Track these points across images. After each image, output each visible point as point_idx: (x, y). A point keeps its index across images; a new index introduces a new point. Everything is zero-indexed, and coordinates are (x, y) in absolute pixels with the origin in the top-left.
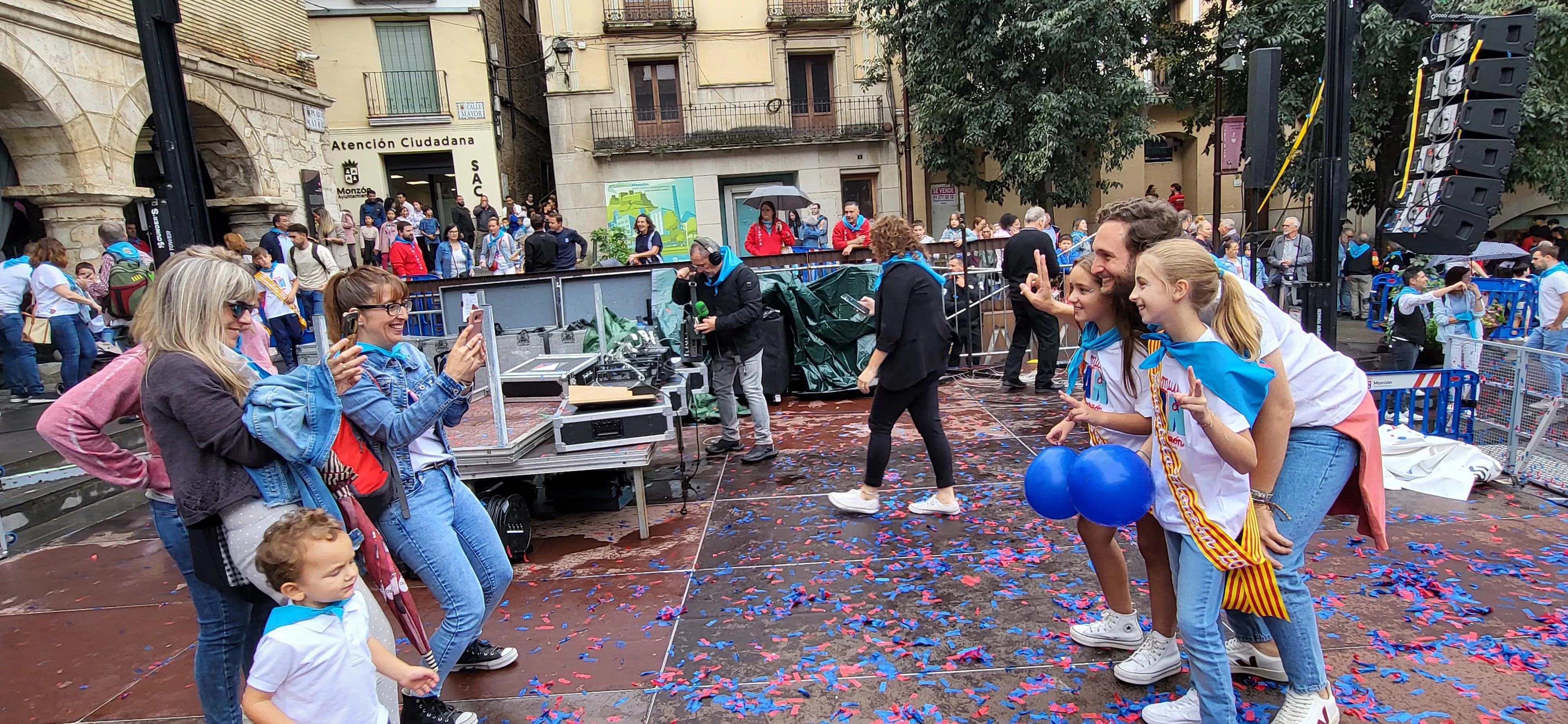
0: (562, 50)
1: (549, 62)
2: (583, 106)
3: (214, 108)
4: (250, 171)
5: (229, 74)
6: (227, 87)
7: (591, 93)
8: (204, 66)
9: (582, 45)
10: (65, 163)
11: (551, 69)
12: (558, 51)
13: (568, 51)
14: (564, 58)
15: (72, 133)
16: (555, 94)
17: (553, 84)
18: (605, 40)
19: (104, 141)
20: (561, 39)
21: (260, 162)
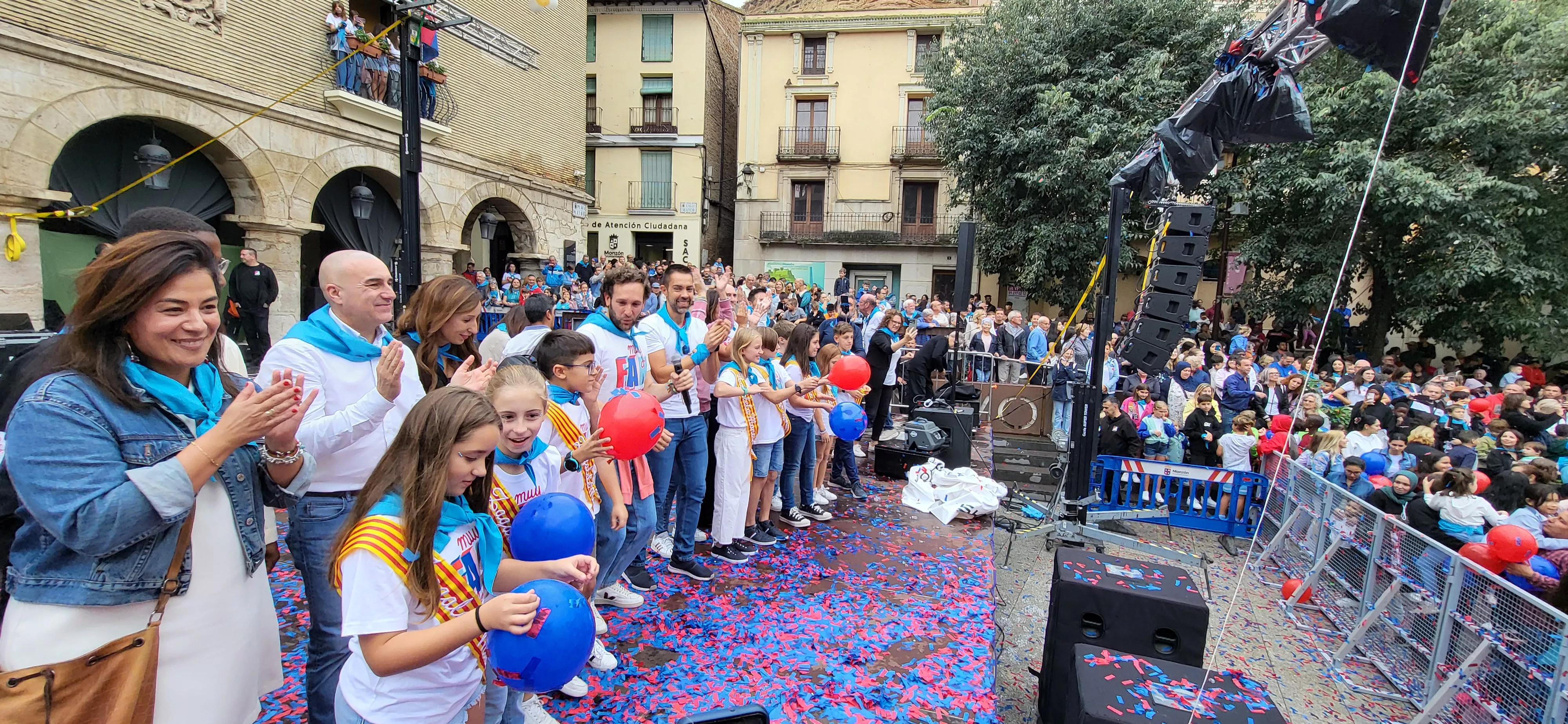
0: (748, 172)
1: (740, 180)
2: (758, 208)
3: (516, 202)
4: (532, 239)
5: (528, 184)
6: (525, 191)
7: (764, 201)
8: (512, 179)
9: (762, 169)
10: (426, 229)
11: (741, 184)
12: (744, 172)
13: (751, 173)
14: (748, 178)
15: (430, 213)
16: (741, 200)
17: (741, 193)
18: (778, 167)
19: (447, 218)
20: (748, 165)
21: (539, 235)
